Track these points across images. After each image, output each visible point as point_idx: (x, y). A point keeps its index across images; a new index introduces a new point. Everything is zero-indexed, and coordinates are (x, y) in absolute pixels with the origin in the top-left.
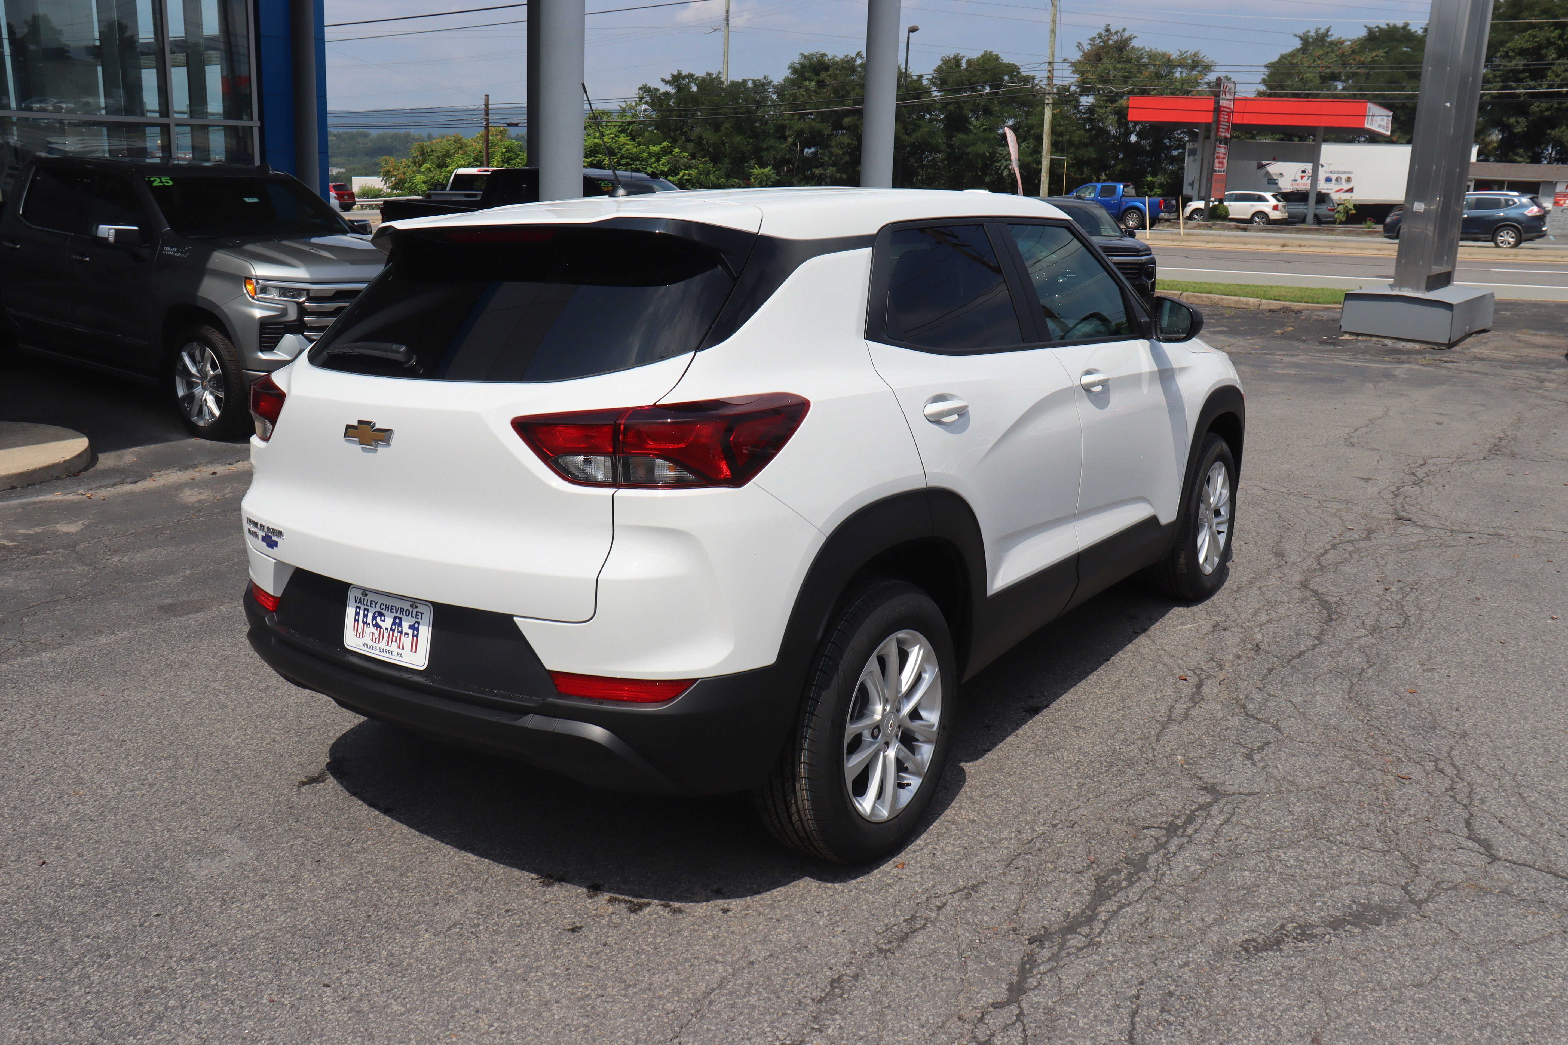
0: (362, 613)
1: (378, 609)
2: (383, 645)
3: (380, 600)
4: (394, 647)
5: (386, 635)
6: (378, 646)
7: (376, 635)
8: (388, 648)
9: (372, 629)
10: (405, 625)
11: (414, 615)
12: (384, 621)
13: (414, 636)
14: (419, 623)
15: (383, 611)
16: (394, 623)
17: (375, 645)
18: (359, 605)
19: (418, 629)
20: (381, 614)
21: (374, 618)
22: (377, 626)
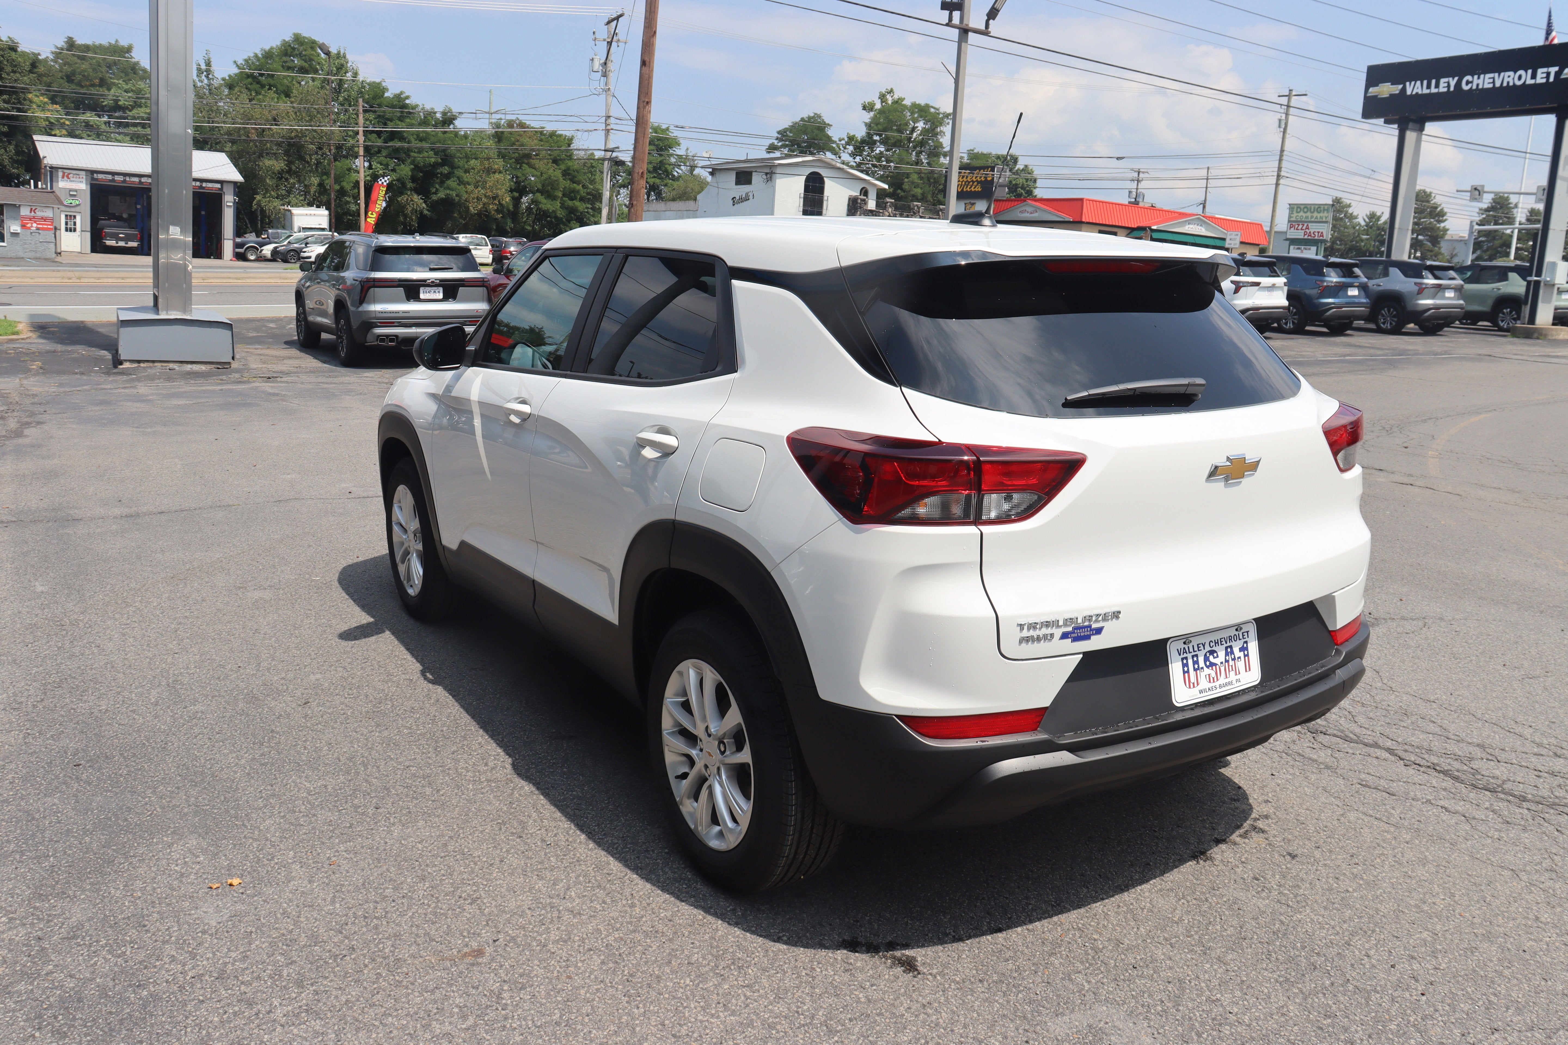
0: (1190, 662)
1: (1208, 648)
2: (1222, 680)
3: (1206, 639)
4: (1232, 676)
5: (1223, 669)
6: (1217, 684)
7: (1213, 674)
8: (1227, 680)
9: (1207, 671)
10: (1236, 650)
11: (1241, 637)
12: (1217, 656)
13: (1245, 656)
14: (1246, 642)
15: (1214, 648)
16: (1227, 654)
17: (1214, 684)
18: (1185, 655)
19: (1247, 649)
20: (1212, 652)
21: (1206, 659)
22: (1212, 665)
